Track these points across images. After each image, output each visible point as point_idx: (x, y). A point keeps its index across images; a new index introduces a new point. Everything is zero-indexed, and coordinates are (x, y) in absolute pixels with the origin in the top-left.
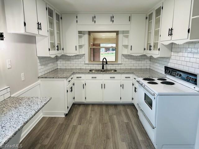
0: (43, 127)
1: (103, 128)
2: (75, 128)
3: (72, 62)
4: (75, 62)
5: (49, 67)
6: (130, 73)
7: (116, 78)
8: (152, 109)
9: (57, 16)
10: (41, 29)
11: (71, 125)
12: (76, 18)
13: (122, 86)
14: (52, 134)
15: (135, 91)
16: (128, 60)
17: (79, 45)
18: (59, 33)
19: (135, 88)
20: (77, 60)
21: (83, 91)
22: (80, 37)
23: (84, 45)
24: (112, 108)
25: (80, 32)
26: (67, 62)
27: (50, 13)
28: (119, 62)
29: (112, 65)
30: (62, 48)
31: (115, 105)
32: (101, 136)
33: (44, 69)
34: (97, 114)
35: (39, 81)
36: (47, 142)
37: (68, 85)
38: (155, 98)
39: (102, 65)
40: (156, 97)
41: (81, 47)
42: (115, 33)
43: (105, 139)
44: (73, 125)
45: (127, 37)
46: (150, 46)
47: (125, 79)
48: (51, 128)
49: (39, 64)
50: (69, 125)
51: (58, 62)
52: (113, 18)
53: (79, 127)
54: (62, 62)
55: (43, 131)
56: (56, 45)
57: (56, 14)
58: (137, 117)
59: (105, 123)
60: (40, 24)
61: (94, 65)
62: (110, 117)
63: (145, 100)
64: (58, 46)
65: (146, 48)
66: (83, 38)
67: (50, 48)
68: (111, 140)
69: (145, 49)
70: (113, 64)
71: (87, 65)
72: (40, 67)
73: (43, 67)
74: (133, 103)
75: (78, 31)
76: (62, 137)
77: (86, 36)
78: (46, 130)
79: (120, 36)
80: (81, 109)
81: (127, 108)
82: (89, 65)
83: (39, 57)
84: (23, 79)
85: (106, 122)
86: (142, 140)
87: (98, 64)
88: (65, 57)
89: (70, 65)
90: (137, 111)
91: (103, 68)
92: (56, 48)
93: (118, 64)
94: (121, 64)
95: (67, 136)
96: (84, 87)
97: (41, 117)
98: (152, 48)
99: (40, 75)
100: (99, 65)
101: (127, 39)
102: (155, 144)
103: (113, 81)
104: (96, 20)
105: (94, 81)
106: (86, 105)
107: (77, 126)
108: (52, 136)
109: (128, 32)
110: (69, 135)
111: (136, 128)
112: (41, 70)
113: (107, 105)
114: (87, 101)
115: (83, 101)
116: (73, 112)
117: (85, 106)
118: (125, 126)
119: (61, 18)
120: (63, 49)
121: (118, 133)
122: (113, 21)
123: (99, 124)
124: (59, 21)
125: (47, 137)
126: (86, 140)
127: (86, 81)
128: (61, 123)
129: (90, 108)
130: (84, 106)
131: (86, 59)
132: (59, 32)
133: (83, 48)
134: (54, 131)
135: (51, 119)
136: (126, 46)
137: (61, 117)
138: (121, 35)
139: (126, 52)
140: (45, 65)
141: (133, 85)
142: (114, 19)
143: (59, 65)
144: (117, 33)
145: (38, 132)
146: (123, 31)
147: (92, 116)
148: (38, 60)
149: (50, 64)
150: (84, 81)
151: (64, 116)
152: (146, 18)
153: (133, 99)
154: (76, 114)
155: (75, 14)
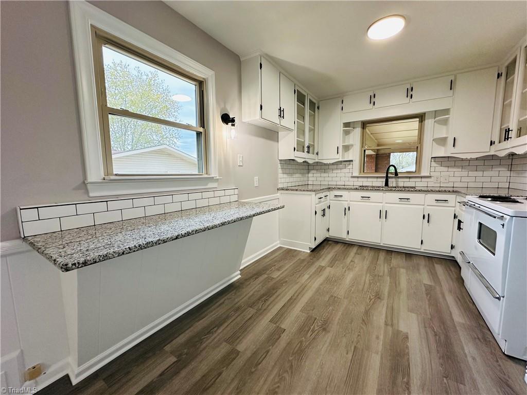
0: (277, 258)
1: (371, 281)
2: (321, 270)
3: (331, 175)
4: (335, 175)
5: (295, 179)
6: (449, 191)
7: (412, 201)
8: (494, 254)
9: (312, 104)
10: (283, 117)
11: (317, 264)
12: (340, 102)
13: (427, 218)
14: (286, 268)
15: (459, 228)
16: (446, 169)
17: (343, 146)
18: (312, 130)
19: (460, 222)
20: (339, 171)
21: (345, 220)
22: (347, 133)
23: (352, 145)
24: (399, 257)
25: (347, 125)
26: (323, 175)
27: (301, 98)
28: (424, 173)
29: (408, 180)
30: (316, 151)
31: (409, 255)
32: (366, 290)
33: (287, 180)
34: (366, 259)
35: (278, 194)
36: (276, 275)
37: (318, 204)
38: (503, 225)
39: (384, 180)
40: (506, 223)
41: (347, 148)
42: (418, 119)
43: (372, 298)
44: (320, 266)
45: (445, 122)
46: (508, 131)
47: (434, 203)
48: (287, 261)
49: (280, 171)
50: (313, 263)
51: (310, 175)
52: (412, 91)
53: (328, 269)
54: (315, 175)
55: (276, 261)
56: (306, 145)
57: (310, 100)
58: (461, 281)
59: (379, 276)
60: (283, 111)
61: (369, 180)
62: (391, 268)
63: (479, 238)
64: (308, 147)
65: (496, 140)
66: (351, 135)
67: (296, 147)
68: (385, 302)
69: (492, 143)
70: (410, 178)
71: (356, 179)
72: (281, 175)
73: (285, 176)
74: (453, 257)
75: (344, 123)
76: (298, 276)
77: (358, 130)
78: (280, 261)
79: (429, 123)
80: (338, 248)
81: (437, 263)
82: (360, 179)
83: (281, 160)
84: (256, 184)
85: (381, 274)
86: (463, 324)
87: (377, 177)
88: (320, 167)
89: (327, 179)
90: (460, 268)
91: (387, 184)
92: (306, 149)
93: (421, 177)
94: (430, 177)
95: (306, 276)
96: (346, 212)
97: (277, 247)
98: (513, 134)
99: (280, 186)
100: (379, 180)
101: (444, 127)
102: (500, 336)
103: (404, 206)
104: (376, 100)
105: (365, 204)
106: (349, 245)
107: (325, 268)
108: (286, 270)
109: (447, 111)
110: (309, 276)
111: (450, 300)
112: (283, 180)
113: (390, 252)
114: (349, 238)
115: (343, 236)
116: (323, 249)
117: (347, 245)
118: (424, 289)
119: (318, 108)
120: (317, 154)
121: (403, 296)
122: (412, 95)
123: (366, 274)
124: (314, 112)
125: (278, 270)
126: (335, 289)
127: (351, 203)
128: (302, 258)
129: (355, 249)
130: (344, 246)
131: (355, 169)
132: (313, 128)
133: (351, 151)
134: (289, 265)
135: (289, 251)
136: (442, 141)
137: (304, 252)
138: (430, 120)
139: (441, 152)
140: (290, 174)
141: (455, 217)
142: (413, 93)
143: (310, 179)
144: (421, 117)
145: (268, 262)
146: (436, 111)
147: (356, 261)
148: (279, 164)
149: (297, 175)
150: (346, 202)
151: (309, 252)
152: (499, 76)
153: (452, 247)
154: (329, 253)
155: (339, 97)
